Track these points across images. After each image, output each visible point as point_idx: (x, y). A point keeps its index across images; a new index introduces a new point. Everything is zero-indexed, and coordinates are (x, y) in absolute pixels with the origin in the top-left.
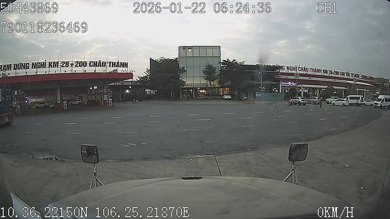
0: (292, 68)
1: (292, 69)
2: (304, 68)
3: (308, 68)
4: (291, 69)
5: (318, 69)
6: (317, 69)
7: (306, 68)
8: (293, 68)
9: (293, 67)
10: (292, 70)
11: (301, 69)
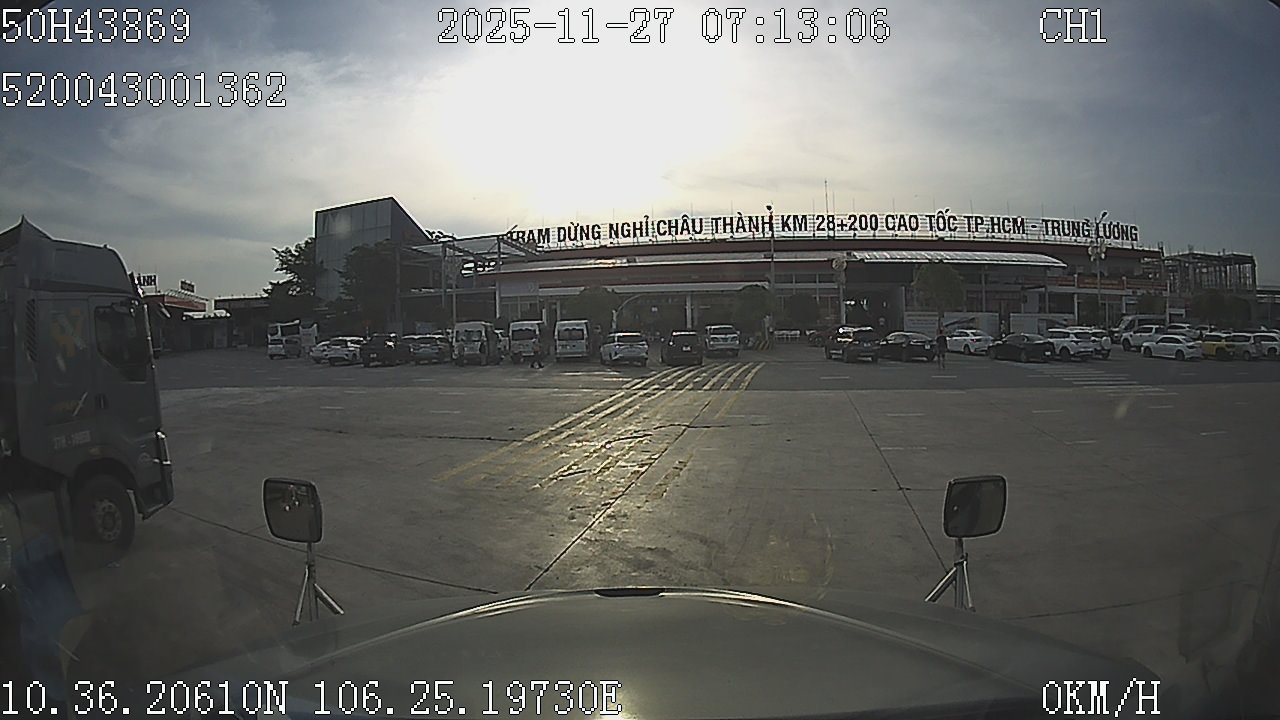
0: (631, 228)
1: (628, 231)
2: (685, 221)
3: (701, 219)
4: (626, 233)
5: (753, 215)
6: (750, 218)
7: (693, 221)
8: (635, 229)
9: (634, 223)
10: (629, 235)
11: (670, 227)
